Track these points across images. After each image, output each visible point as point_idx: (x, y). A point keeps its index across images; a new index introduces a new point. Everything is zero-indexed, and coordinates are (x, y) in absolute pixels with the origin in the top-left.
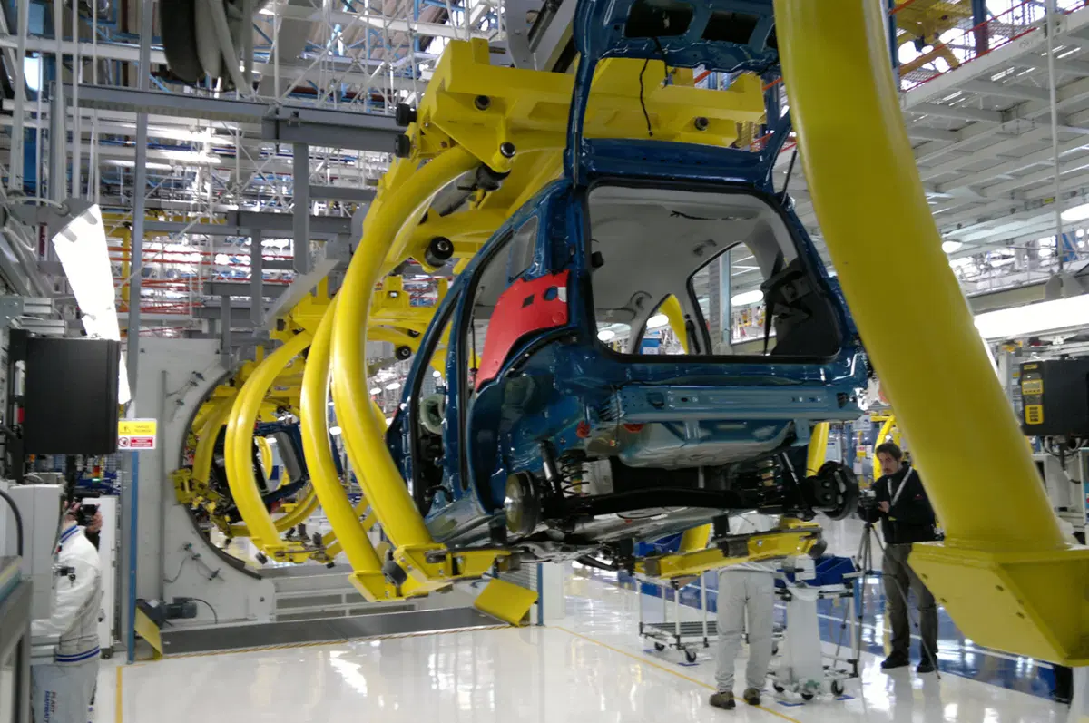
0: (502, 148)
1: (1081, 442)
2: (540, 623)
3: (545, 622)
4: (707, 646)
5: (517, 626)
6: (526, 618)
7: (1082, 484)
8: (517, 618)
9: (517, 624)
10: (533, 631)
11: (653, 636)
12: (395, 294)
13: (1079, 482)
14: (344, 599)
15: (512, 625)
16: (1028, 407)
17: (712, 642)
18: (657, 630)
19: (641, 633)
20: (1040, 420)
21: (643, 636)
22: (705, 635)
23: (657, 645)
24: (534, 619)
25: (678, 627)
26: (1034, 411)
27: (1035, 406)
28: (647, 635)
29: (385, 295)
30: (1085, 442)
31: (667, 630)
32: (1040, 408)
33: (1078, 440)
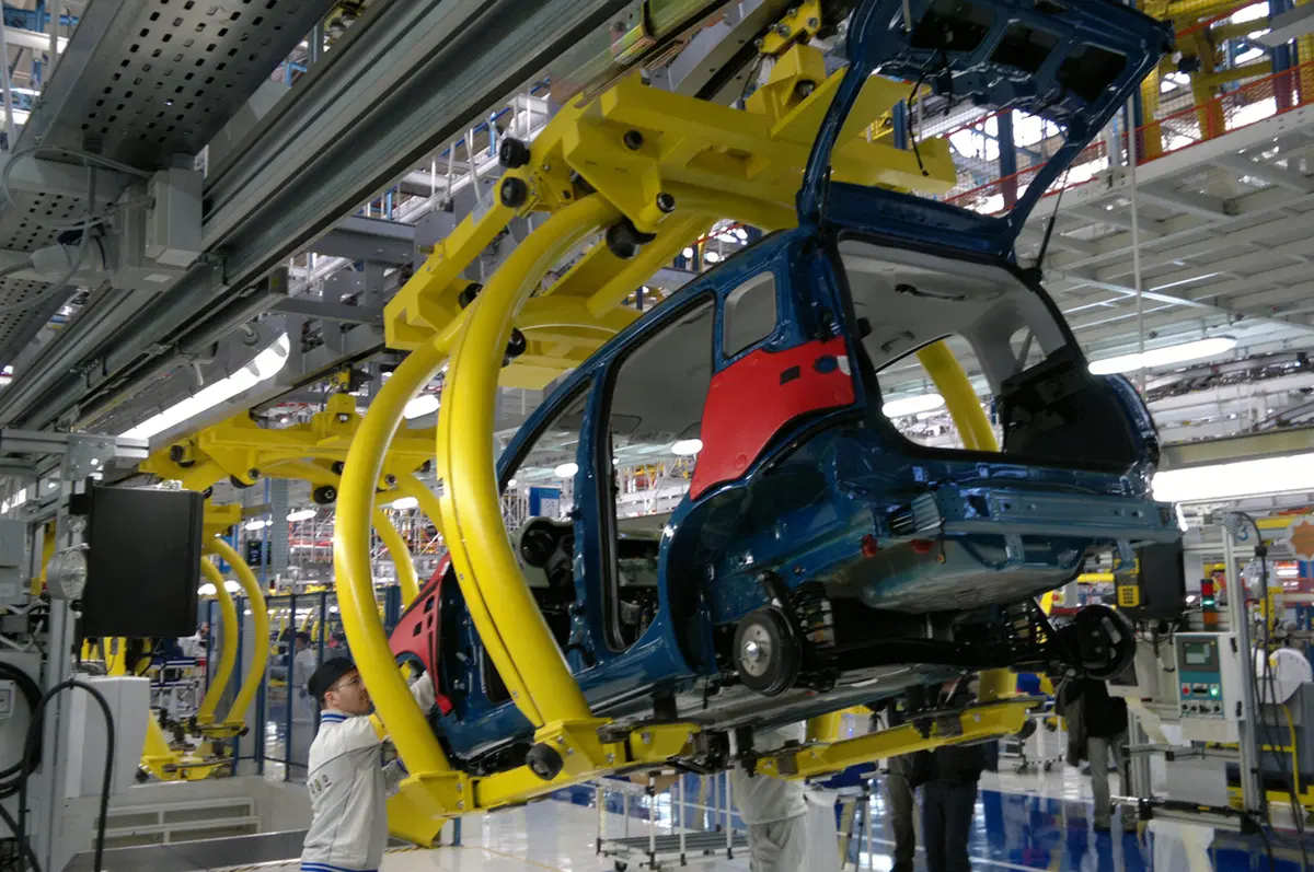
0: (660, 200)
1: (1173, 627)
2: (456, 843)
3: (463, 841)
4: (684, 863)
5: (427, 848)
6: (437, 838)
7: (1176, 673)
8: (427, 838)
9: (428, 844)
10: (446, 854)
11: (615, 854)
12: (345, 418)
13: (1173, 670)
14: (161, 817)
15: (420, 846)
16: (1121, 588)
17: (690, 858)
18: (623, 847)
19: (599, 851)
20: (1136, 602)
21: (601, 855)
22: (683, 850)
23: (617, 864)
24: (447, 837)
25: (652, 842)
26: (1128, 594)
27: (1130, 587)
28: (606, 854)
29: (331, 419)
30: (1177, 627)
31: (634, 846)
32: (1135, 590)
33: (1170, 625)
